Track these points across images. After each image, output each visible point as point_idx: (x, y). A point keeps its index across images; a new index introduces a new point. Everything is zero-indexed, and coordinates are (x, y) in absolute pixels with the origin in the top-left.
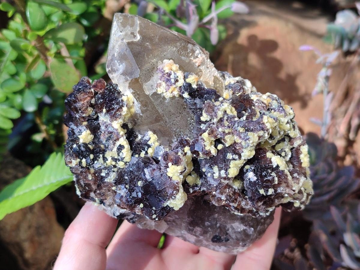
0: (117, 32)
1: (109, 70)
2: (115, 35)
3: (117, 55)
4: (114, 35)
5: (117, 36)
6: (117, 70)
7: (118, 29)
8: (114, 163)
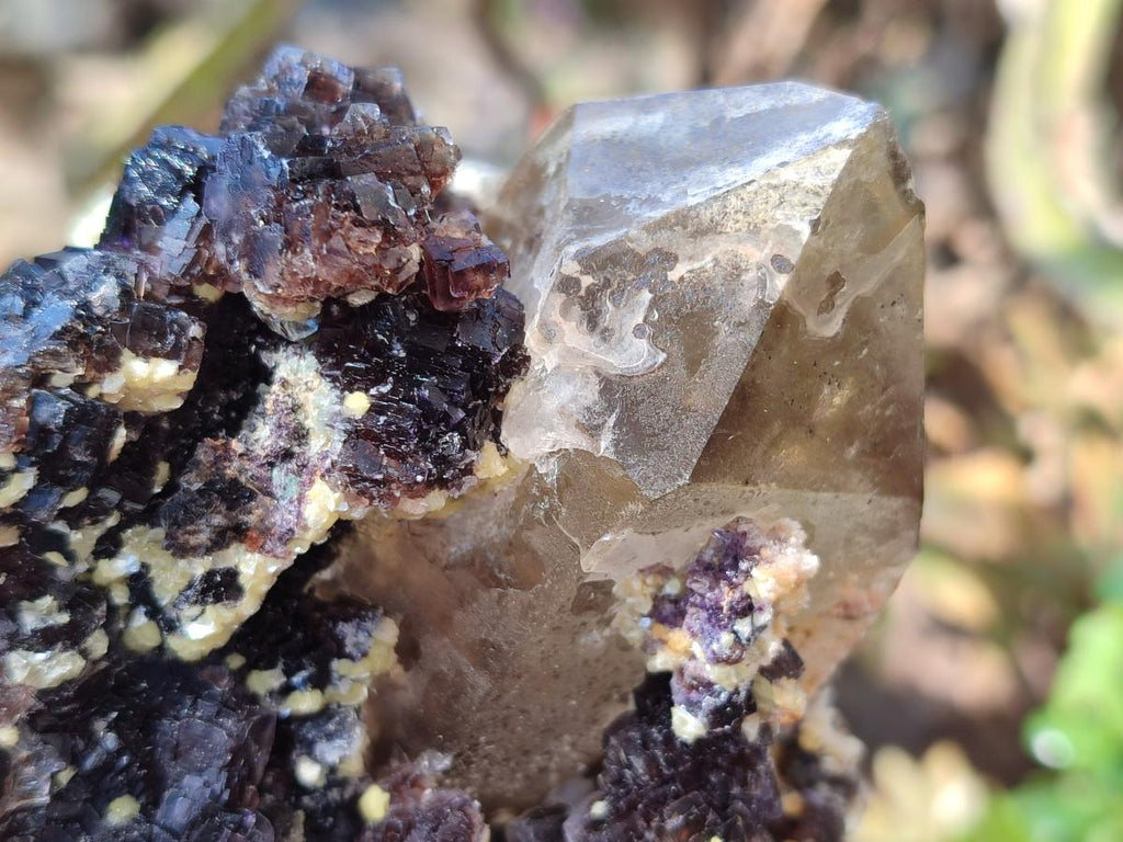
0: (796, 199)
1: (577, 282)
2: (775, 196)
3: (682, 279)
4: (776, 187)
5: (779, 214)
6: (606, 335)
7: (817, 194)
8: (120, 596)
